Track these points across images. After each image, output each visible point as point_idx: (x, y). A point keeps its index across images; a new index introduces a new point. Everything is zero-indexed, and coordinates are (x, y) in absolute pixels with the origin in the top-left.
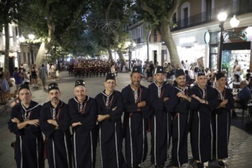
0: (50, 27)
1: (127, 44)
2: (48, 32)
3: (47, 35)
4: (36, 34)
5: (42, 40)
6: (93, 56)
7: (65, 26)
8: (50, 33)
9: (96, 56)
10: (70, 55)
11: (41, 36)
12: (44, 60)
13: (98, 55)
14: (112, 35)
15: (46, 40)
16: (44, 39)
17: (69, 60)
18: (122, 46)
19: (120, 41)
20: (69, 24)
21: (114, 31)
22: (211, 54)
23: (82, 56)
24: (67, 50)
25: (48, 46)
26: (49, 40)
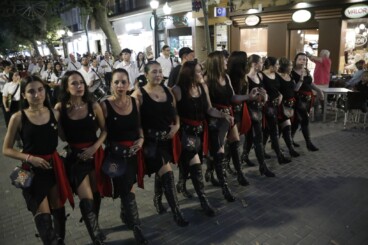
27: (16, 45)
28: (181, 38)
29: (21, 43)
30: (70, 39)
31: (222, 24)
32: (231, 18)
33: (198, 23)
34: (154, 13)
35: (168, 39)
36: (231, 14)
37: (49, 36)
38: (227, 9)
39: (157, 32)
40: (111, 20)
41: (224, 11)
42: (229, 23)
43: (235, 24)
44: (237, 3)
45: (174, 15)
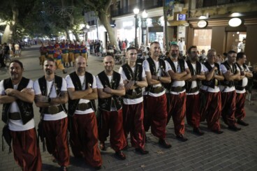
0: (14, 12)
1: (82, 26)
2: (12, 16)
3: (12, 20)
4: (2, 18)
6: (50, 37)
8: (14, 17)
11: (6, 19)
13: (56, 36)
14: (68, 18)
15: (11, 23)
16: (9, 23)
18: (77, 27)
19: (75, 24)
20: (30, 10)
21: (70, 15)
22: (143, 35)
23: (39, 36)
26: (13, 23)
27: (57, 32)
28: (157, 33)
29: (59, 31)
30: (89, 30)
31: (182, 25)
32: (188, 22)
34: (136, 17)
35: (149, 34)
36: (189, 19)
37: (75, 28)
38: (186, 16)
39: (143, 28)
40: (113, 19)
41: (184, 16)
42: (187, 25)
43: (191, 25)
44: (193, 11)
45: (152, 18)
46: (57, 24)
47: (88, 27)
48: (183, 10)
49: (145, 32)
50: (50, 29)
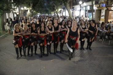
0: (31, 4)
1: (60, 10)
3: (30, 7)
4: (26, 7)
5: (28, 9)
7: (36, 4)
8: (31, 7)
9: (50, 14)
10: (39, 14)
11: (28, 7)
12: (29, 16)
14: (54, 6)
15: (30, 9)
16: (29, 9)
17: (38, 16)
18: (58, 10)
19: (57, 9)
20: (37, 3)
23: (45, 14)
24: (37, 12)
25: (30, 11)
26: (31, 9)
31: (103, 9)
32: (107, 7)
33: (97, 9)
38: (106, 4)
39: (86, 11)
40: (73, 6)
41: (105, 5)
42: (106, 9)
43: (108, 9)
44: (109, 2)
45: (90, 6)
46: (50, 9)
47: (62, 10)
48: (104, 2)
49: (87, 12)
50: (48, 11)
